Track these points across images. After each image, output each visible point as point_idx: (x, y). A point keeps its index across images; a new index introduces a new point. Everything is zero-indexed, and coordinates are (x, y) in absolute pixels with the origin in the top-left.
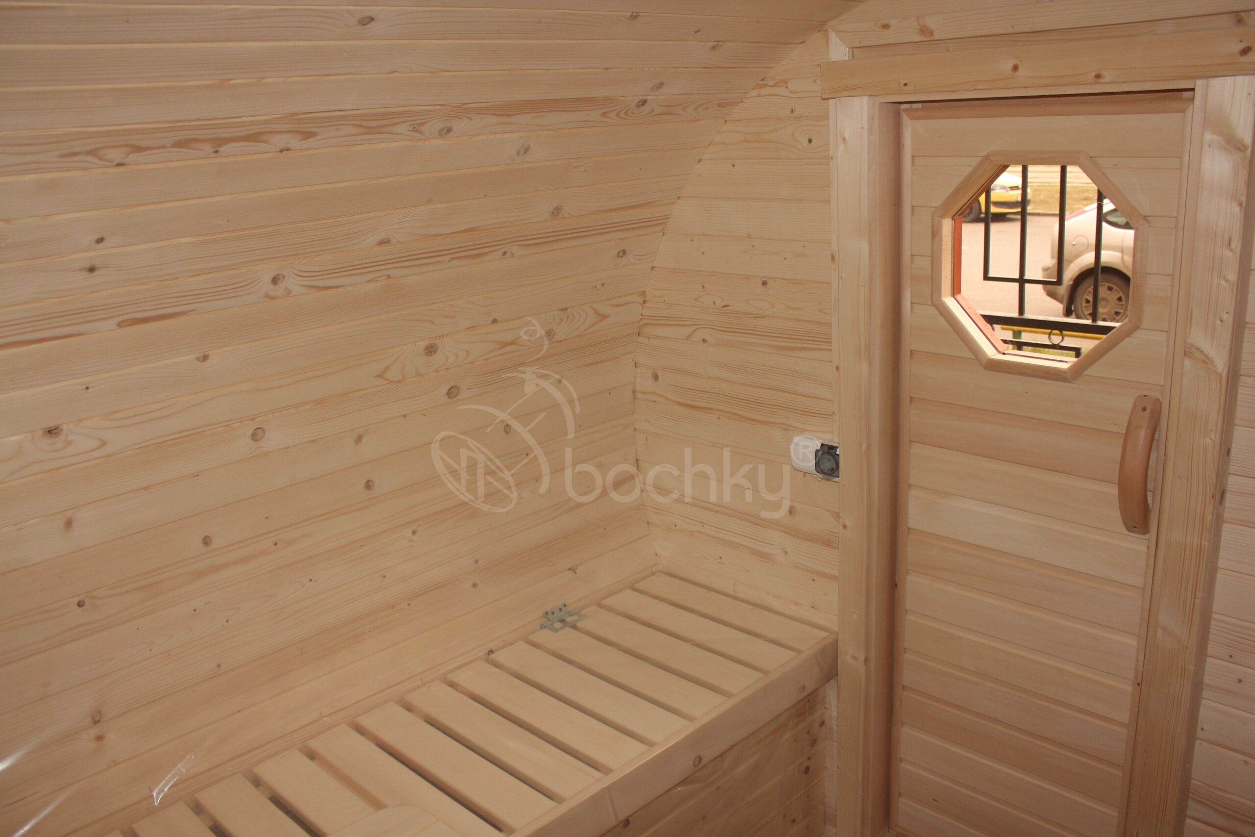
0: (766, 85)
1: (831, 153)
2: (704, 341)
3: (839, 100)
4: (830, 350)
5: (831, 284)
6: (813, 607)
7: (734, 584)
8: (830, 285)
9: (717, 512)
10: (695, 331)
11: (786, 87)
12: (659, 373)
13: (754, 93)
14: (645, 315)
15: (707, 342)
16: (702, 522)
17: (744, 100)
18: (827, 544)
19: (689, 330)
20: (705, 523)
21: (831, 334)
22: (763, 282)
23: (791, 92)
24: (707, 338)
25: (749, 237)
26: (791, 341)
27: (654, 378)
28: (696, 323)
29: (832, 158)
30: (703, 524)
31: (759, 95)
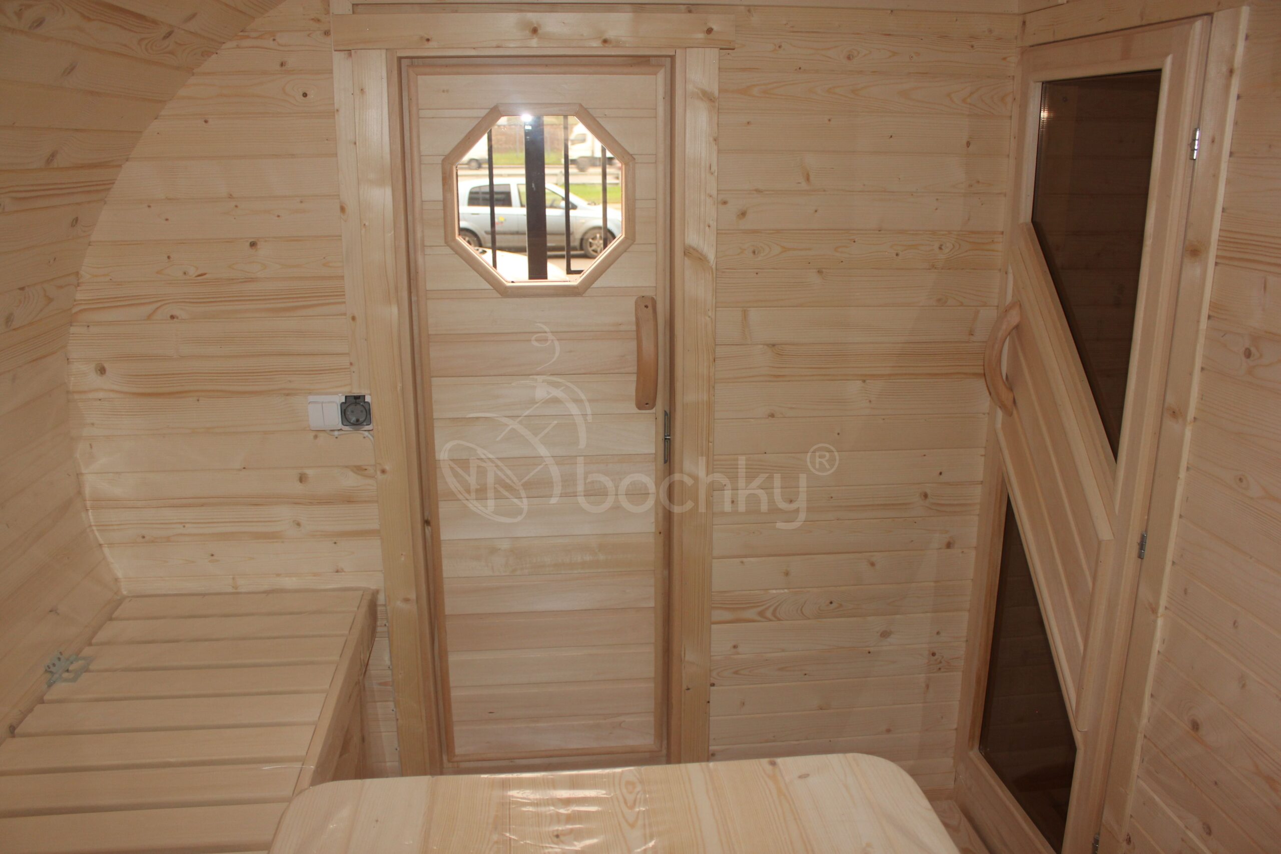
0: (248, 37)
1: (336, 107)
2: (172, 317)
3: (355, 52)
4: (344, 303)
5: (341, 236)
6: (337, 572)
7: (233, 579)
8: (340, 238)
9: (202, 506)
10: (157, 308)
11: (274, 40)
12: (106, 365)
13: (233, 44)
14: (81, 300)
15: (177, 318)
16: (182, 523)
17: (218, 52)
18: (348, 502)
19: (148, 309)
20: (186, 523)
21: (344, 287)
22: (251, 243)
23: (279, 45)
24: (177, 312)
25: (230, 197)
26: (291, 300)
27: (99, 372)
28: (159, 299)
29: (337, 110)
30: (183, 525)
31: (238, 47)
